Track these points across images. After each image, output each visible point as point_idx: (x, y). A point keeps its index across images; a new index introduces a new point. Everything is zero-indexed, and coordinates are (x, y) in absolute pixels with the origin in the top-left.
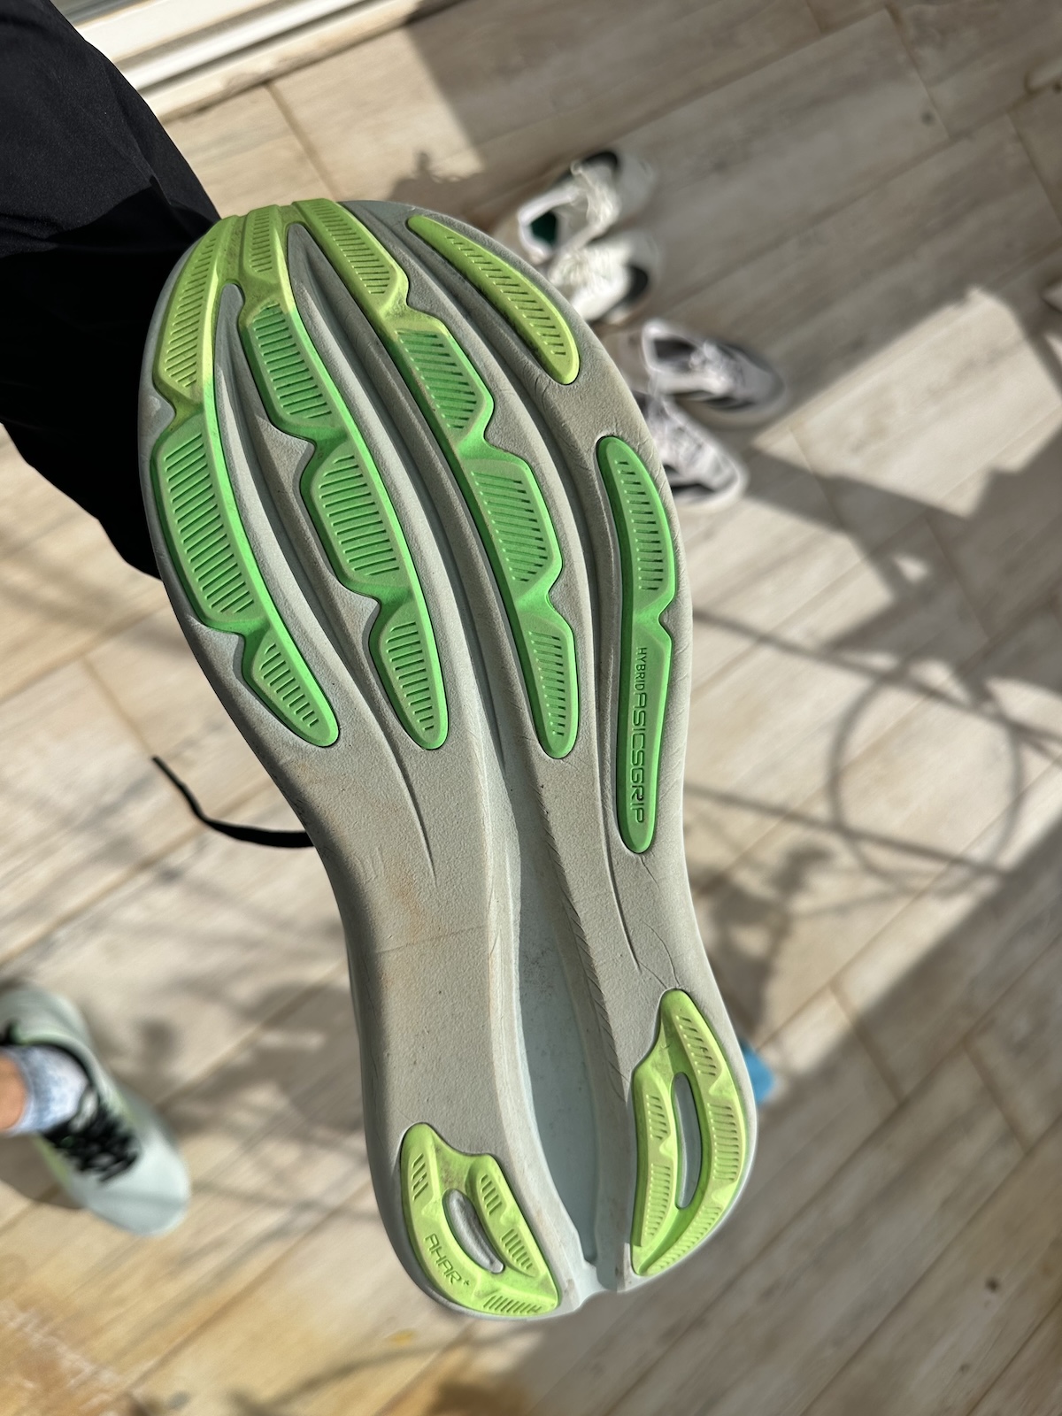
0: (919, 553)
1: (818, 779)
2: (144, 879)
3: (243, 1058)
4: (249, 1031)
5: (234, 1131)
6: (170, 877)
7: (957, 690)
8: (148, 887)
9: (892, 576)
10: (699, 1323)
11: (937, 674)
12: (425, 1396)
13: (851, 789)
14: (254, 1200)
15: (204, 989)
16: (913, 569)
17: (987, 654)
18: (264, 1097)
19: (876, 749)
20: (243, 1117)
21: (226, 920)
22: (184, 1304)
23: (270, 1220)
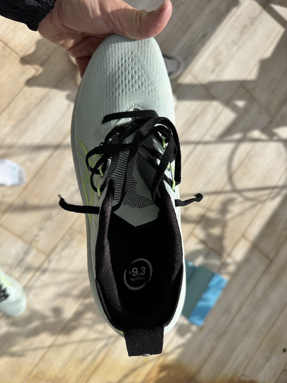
0: (241, 98)
1: (225, 179)
2: (38, 274)
3: (81, 308)
4: (80, 301)
5: (86, 326)
6: (44, 271)
7: (263, 137)
8: (39, 276)
9: (234, 108)
10: (225, 333)
11: (256, 134)
12: (156, 370)
13: (236, 177)
14: (96, 340)
15: (65, 295)
16: (241, 104)
17: (270, 122)
18: (89, 315)
19: (241, 164)
20: (86, 322)
21: (64, 276)
22: (87, 368)
23: (102, 343)
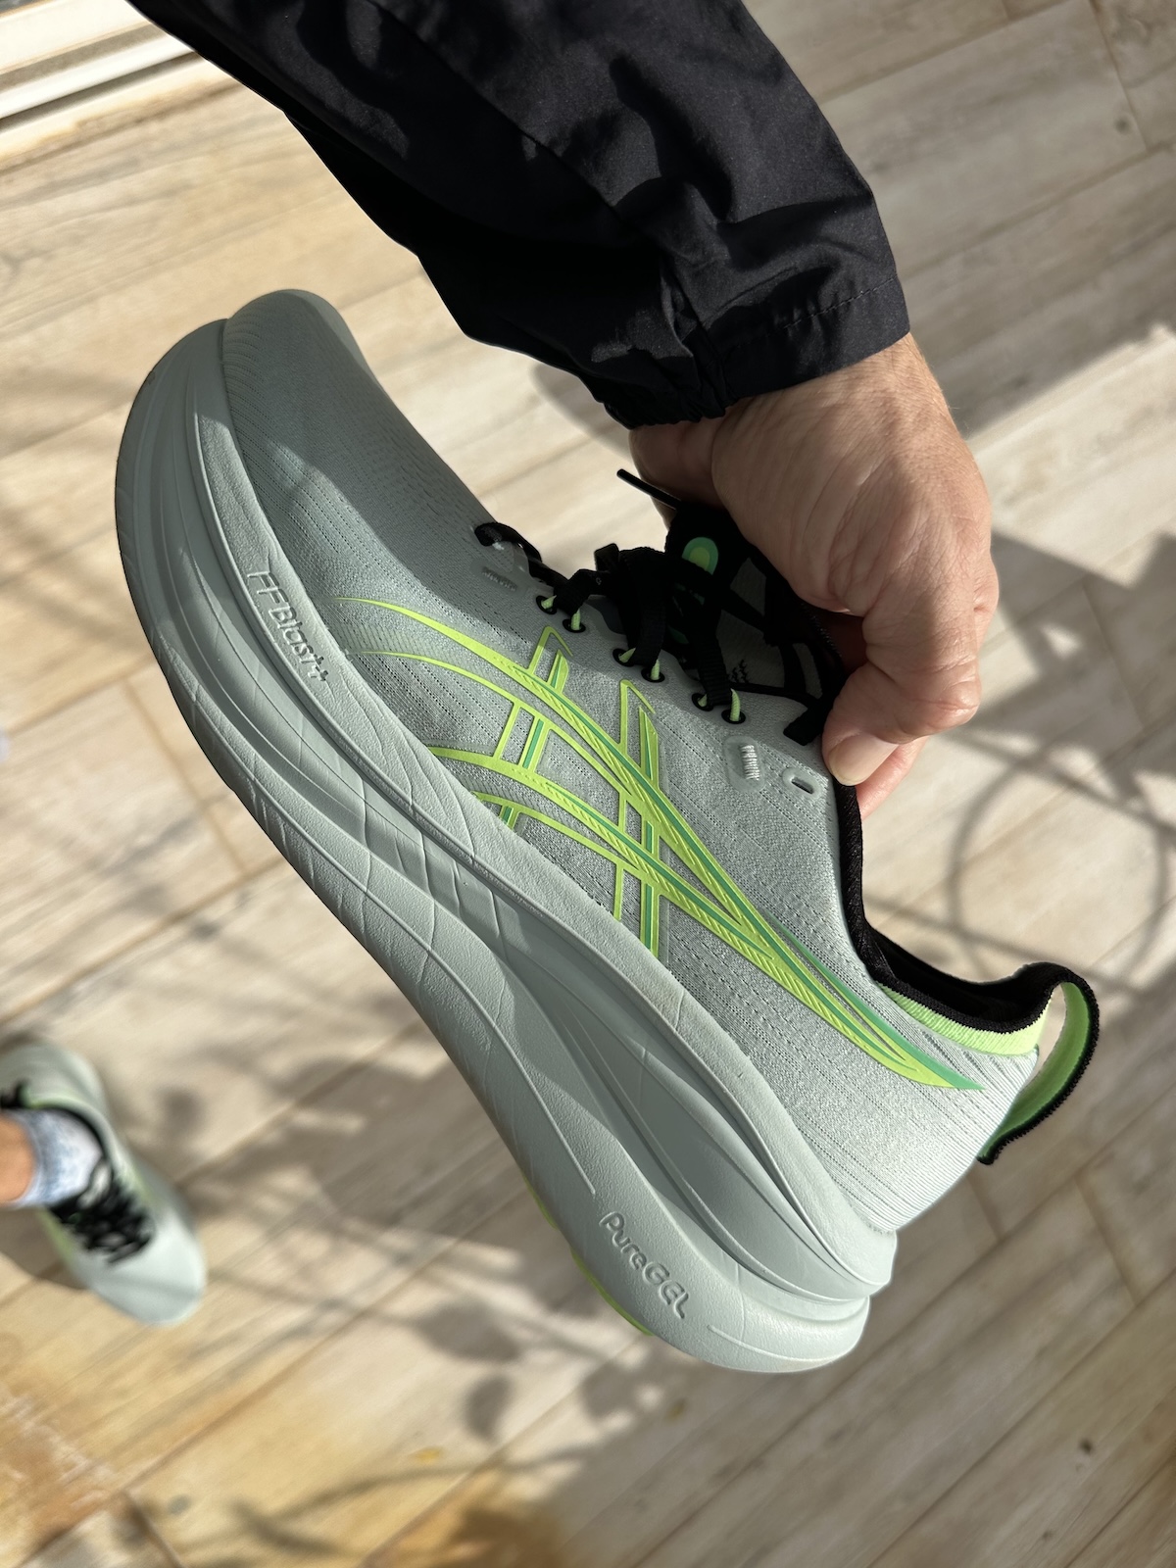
0: (1070, 625)
1: (937, 872)
2: (176, 932)
3: (273, 1137)
4: (282, 1108)
5: (258, 1217)
6: (205, 932)
7: (1102, 784)
8: (181, 942)
9: (1039, 648)
10: (756, 1463)
11: (1081, 763)
12: (448, 1521)
13: (972, 887)
14: (274, 1294)
15: (235, 1059)
16: (1063, 642)
17: (1139, 744)
18: (292, 1181)
19: (1004, 842)
20: (269, 1203)
21: (263, 986)
22: (192, 1401)
23: (293, 1316)
